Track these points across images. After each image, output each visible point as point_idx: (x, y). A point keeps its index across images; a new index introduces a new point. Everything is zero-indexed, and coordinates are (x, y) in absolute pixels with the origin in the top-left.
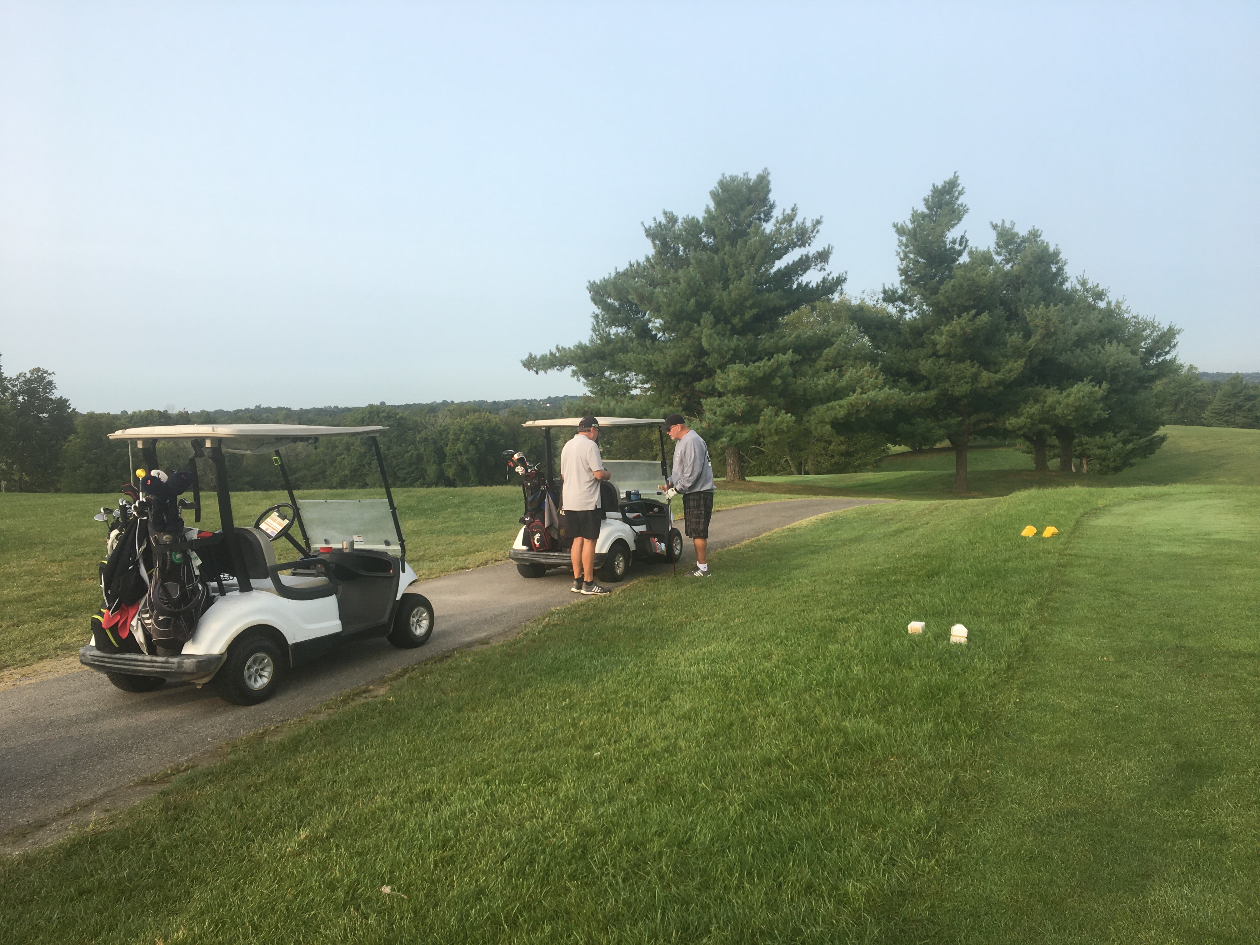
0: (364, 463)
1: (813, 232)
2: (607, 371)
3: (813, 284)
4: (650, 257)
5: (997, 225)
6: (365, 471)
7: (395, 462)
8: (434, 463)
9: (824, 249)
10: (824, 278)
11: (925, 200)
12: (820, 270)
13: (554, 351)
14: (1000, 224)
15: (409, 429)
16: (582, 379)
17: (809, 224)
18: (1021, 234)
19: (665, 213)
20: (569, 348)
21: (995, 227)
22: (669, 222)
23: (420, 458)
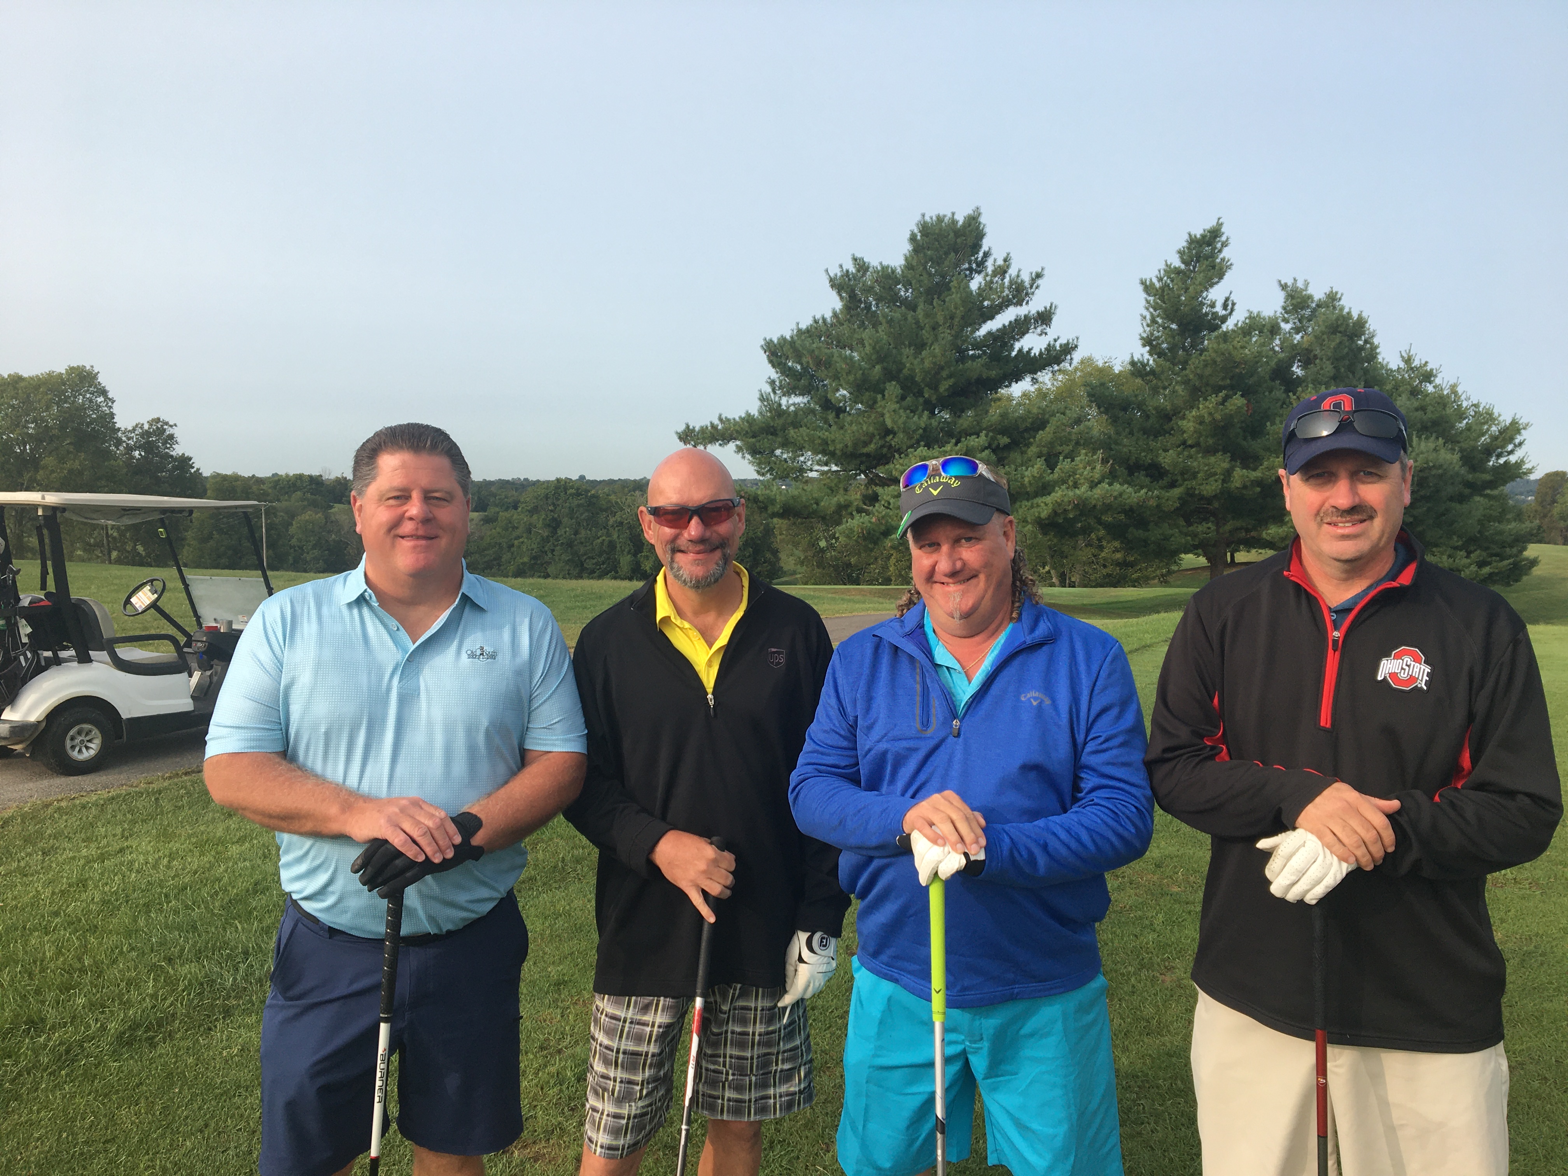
0: (546, 549)
1: (1031, 287)
2: (778, 448)
3: (1036, 352)
4: (838, 311)
5: (1286, 284)
6: (547, 558)
7: (582, 550)
8: (629, 553)
9: (1046, 308)
10: (1049, 345)
11: (1179, 252)
12: (1041, 335)
13: (716, 422)
14: (1290, 283)
15: (602, 510)
16: (748, 456)
17: (1026, 278)
18: (1317, 297)
19: (855, 259)
20: (734, 419)
21: (1284, 287)
22: (858, 271)
23: (612, 546)
